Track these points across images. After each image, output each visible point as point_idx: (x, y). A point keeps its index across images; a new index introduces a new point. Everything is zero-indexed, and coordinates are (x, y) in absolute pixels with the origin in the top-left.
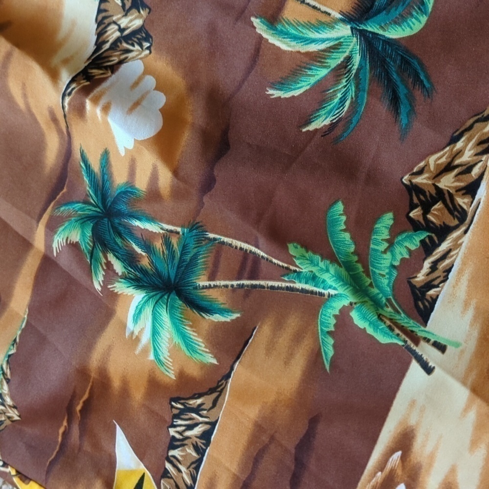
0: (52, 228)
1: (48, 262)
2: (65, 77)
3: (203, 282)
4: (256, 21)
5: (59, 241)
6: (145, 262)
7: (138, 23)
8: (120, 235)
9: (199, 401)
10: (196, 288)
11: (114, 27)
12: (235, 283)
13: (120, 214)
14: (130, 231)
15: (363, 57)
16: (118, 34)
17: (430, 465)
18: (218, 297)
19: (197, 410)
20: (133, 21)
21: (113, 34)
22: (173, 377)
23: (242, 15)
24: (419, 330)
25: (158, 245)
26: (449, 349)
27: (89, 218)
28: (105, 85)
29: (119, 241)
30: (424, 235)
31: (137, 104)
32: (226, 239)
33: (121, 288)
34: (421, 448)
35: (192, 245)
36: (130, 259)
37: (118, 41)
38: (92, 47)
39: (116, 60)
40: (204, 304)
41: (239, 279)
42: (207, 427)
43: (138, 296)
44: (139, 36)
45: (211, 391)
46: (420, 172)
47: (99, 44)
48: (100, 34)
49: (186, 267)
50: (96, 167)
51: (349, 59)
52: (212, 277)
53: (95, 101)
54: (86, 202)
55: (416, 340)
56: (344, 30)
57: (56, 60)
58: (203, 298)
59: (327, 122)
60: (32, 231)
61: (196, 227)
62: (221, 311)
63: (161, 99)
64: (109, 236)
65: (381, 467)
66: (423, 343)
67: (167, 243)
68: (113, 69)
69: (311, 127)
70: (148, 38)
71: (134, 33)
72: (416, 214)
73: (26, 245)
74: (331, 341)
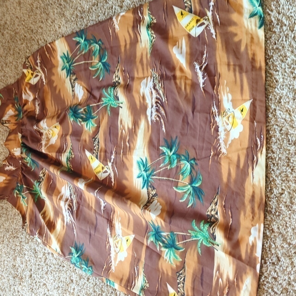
0: (147, 239)
1: (147, 247)
2: (142, 206)
3: (177, 243)
4: (174, 188)
5: (149, 241)
6: (166, 242)
7: (155, 192)
8: (160, 237)
9: (181, 272)
10: (176, 245)
11: (151, 194)
12: (183, 242)
13: (159, 232)
14: (161, 235)
15: (193, 191)
16: (152, 196)
17: (224, 272)
18: (181, 246)
19: (181, 274)
20: (154, 192)
21: (151, 196)
22: (175, 266)
23: (171, 187)
24: (214, 243)
25: (167, 237)
26: (219, 245)
27: (154, 235)
28: (149, 207)
29: (160, 238)
30: (209, 224)
31: (156, 209)
32: (178, 233)
33: (163, 249)
34: (222, 269)
35: (173, 236)
36: (163, 242)
37: (152, 197)
38: (147, 199)
39: (152, 201)
40: (178, 248)
41: (183, 241)
42: (184, 277)
43: (167, 250)
44: (156, 195)
45: (183, 268)
46: (208, 212)
47: (148, 199)
48: (149, 196)
49: (174, 241)
50: (152, 224)
51: (190, 192)
52: (179, 242)
53: (148, 210)
54: (153, 231)
55: (214, 244)
56: (189, 186)
57: (140, 203)
58: (178, 247)
59: (191, 205)
60: (143, 240)
61: (172, 232)
62: (182, 249)
63: (161, 207)
64: (158, 238)
65: (216, 276)
66: (215, 245)
67: (168, 237)
68: (151, 203)
69: (188, 206)
70: (157, 195)
71: (154, 195)
72: (209, 220)
73: (143, 244)
74: (200, 249)
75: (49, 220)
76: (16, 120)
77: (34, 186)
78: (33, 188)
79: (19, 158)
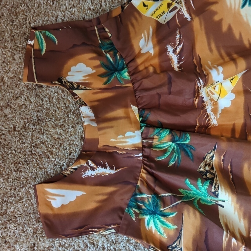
75: (242, 236)
76: (105, 84)
77: (181, 190)
78: (180, 193)
79: (138, 147)
